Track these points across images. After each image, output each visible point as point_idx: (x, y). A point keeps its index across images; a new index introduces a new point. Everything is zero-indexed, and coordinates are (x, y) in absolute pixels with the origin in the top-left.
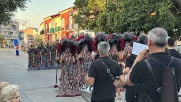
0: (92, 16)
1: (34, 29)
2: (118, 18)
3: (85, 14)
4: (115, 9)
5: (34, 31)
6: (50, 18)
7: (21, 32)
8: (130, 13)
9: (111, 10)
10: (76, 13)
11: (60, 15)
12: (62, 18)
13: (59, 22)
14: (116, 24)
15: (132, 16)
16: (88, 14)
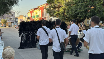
0: (57, 9)
1: (24, 16)
2: (72, 10)
3: (53, 8)
4: (70, 5)
5: (24, 17)
6: (33, 10)
7: (16, 18)
8: (78, 7)
11: (38, 8)
12: (40, 10)
13: (38, 12)
14: (70, 13)
15: (80, 8)
16: (55, 8)
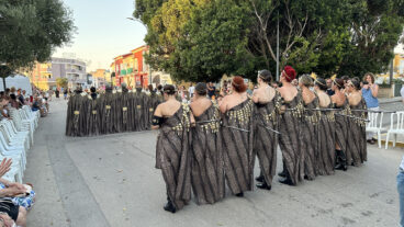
3: (157, 52)
6: (122, 57)
7: (89, 75)
9: (184, 48)
10: (148, 52)
11: (132, 54)
12: (135, 57)
13: (133, 63)
14: (189, 63)
15: (206, 54)
16: (162, 53)
